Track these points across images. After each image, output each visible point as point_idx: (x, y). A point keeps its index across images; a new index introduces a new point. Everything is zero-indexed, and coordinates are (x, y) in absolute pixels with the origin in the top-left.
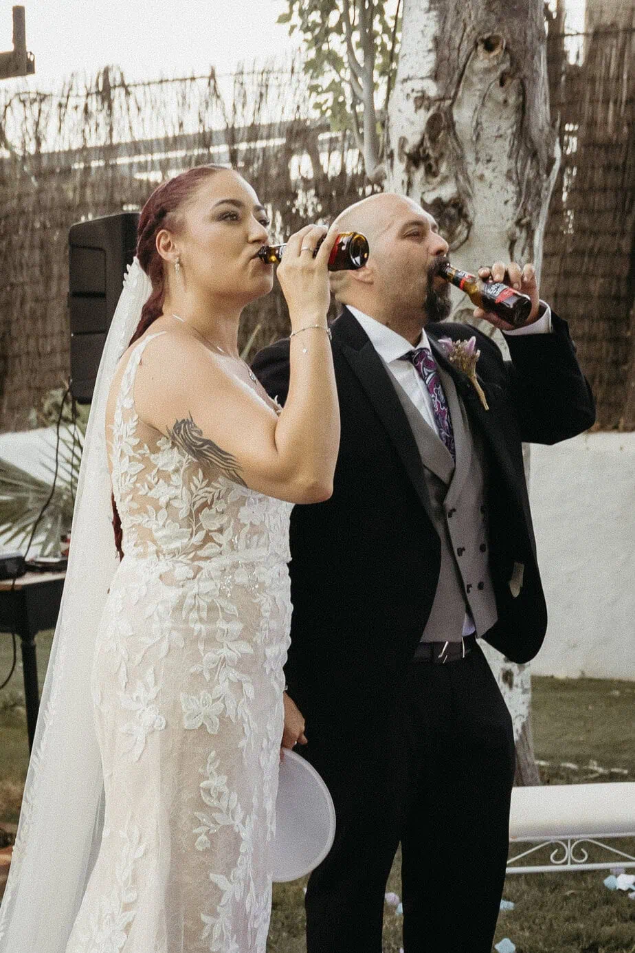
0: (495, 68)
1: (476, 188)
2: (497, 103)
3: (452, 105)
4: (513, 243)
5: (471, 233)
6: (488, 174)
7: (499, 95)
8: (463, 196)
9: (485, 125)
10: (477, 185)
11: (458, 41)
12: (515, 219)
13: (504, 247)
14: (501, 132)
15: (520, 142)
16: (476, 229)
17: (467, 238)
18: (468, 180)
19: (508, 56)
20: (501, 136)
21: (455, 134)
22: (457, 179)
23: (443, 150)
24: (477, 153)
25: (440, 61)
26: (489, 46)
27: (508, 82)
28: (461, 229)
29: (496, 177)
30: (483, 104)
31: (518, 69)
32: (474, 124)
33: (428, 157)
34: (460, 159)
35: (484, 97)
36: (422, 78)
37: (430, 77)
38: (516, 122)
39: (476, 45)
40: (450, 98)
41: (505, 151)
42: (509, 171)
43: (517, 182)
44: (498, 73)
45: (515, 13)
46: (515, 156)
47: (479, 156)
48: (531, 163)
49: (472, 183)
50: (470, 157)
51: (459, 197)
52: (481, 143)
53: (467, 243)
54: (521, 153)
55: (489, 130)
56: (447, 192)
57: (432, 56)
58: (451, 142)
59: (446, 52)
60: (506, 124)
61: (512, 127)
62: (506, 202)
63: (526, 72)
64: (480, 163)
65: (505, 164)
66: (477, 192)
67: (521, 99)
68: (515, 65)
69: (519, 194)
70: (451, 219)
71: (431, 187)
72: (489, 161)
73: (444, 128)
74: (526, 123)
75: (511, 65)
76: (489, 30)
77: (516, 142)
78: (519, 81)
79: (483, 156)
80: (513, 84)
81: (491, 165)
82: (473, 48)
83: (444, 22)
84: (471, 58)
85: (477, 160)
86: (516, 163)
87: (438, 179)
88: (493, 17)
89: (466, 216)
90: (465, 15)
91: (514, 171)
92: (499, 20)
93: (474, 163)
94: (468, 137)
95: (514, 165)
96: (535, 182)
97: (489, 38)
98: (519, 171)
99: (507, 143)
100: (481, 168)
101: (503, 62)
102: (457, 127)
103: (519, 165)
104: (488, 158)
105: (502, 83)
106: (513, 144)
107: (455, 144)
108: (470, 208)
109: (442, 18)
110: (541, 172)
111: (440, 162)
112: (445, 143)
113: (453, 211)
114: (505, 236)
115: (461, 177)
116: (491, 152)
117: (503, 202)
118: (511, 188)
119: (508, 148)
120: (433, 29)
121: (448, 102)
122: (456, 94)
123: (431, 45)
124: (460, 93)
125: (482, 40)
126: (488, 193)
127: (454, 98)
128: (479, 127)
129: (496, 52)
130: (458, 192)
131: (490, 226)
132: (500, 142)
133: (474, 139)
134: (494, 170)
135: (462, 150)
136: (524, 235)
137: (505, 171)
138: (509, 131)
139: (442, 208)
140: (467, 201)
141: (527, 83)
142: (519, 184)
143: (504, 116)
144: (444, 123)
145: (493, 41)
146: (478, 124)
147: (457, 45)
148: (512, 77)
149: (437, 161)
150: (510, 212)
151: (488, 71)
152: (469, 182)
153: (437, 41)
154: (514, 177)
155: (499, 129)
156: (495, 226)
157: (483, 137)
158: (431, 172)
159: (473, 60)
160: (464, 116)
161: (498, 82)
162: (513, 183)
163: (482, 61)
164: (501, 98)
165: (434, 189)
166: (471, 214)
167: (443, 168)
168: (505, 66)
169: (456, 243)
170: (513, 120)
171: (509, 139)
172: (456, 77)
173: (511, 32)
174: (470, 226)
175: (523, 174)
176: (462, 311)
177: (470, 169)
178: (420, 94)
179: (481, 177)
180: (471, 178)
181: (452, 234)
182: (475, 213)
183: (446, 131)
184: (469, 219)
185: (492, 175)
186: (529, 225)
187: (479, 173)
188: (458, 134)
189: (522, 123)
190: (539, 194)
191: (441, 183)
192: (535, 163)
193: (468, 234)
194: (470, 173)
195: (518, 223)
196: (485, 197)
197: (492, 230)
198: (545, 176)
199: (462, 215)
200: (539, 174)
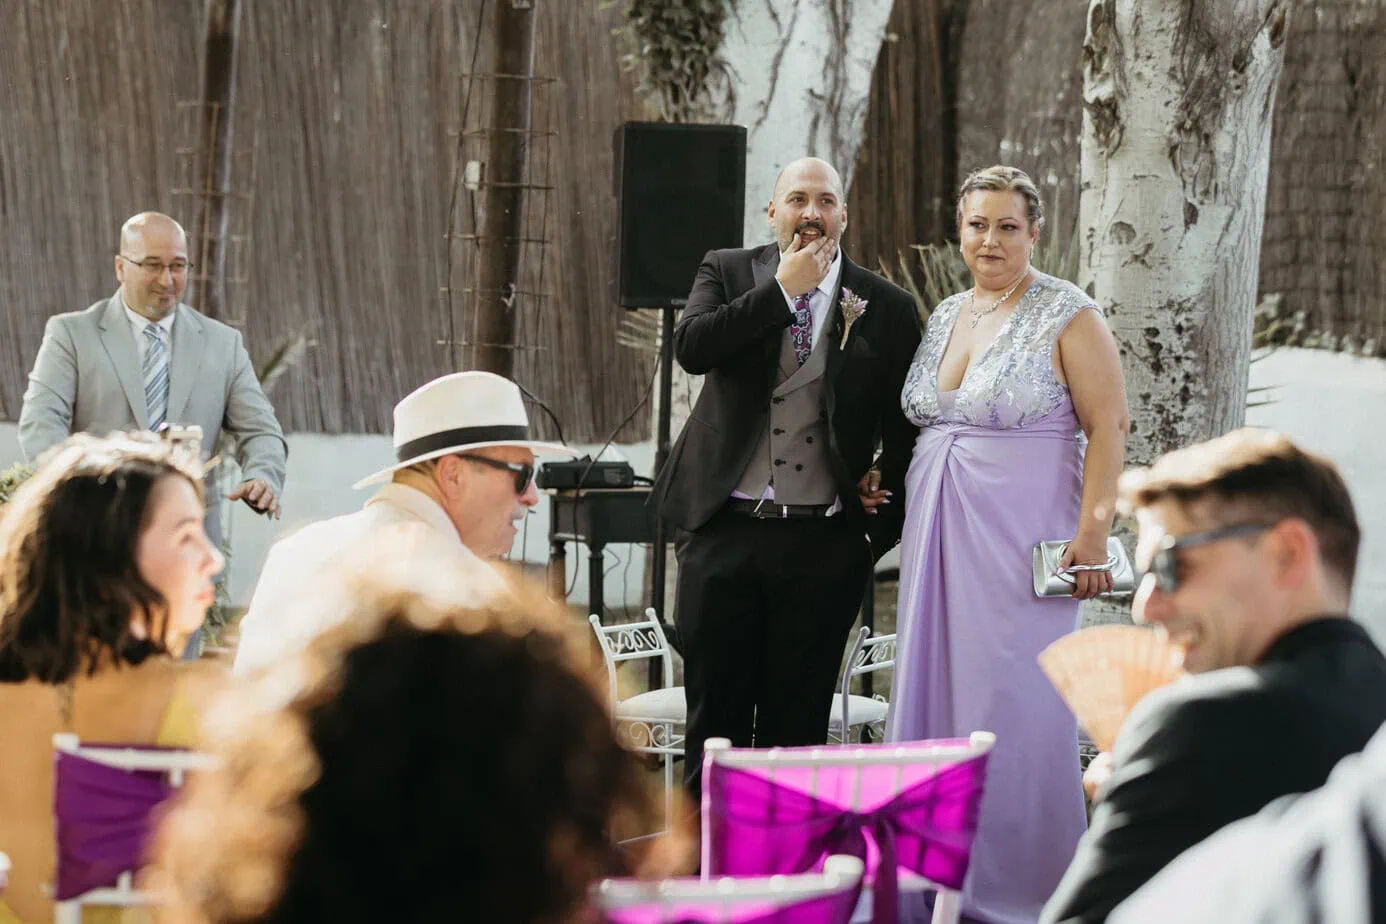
1: (1133, 86)
4: (1173, 149)
5: (1124, 136)
6: (1147, 72)
8: (1118, 96)
10: (1134, 83)
12: (1177, 123)
13: (1162, 153)
14: (1164, 26)
15: (1187, 35)
16: (1127, 134)
17: (1119, 144)
18: (1124, 79)
20: (1162, 30)
21: (1115, 27)
22: (1114, 77)
23: (1105, 44)
24: (1136, 49)
28: (1115, 133)
29: (1155, 76)
32: (1134, 16)
33: (1092, 52)
34: (1119, 55)
38: (1182, 14)
41: (1167, 47)
42: (1173, 69)
43: (1182, 80)
46: (1180, 52)
47: (1139, 51)
48: (1207, 59)
49: (1129, 81)
50: (1129, 53)
51: (1114, 97)
52: (1140, 38)
53: (1121, 147)
54: (1190, 48)
55: (1150, 24)
56: (1105, 91)
58: (1111, 36)
60: (1170, 17)
61: (1176, 19)
62: (1167, 104)
64: (1139, 60)
65: (1168, 61)
66: (1131, 92)
69: (1185, 93)
70: (1107, 120)
71: (1095, 85)
72: (1149, 58)
73: (1104, 21)
74: (1197, 15)
77: (1181, 36)
79: (1143, 52)
81: (1151, 62)
85: (1137, 56)
86: (1182, 59)
87: (1100, 76)
89: (1119, 118)
91: (1178, 69)
93: (1133, 59)
94: (1127, 32)
95: (1179, 62)
96: (1210, 80)
99: (1170, 37)
100: (1140, 66)
102: (1117, 20)
103: (1186, 62)
104: (1148, 54)
106: (1177, 40)
107: (1115, 37)
108: (1122, 112)
110: (1220, 69)
111: (1104, 57)
112: (1106, 37)
113: (1108, 112)
114: (1163, 141)
115: (1118, 76)
116: (1151, 49)
117: (1163, 103)
119: (1171, 44)
126: (1145, 92)
128: (1139, 20)
130: (1114, 92)
131: (1145, 130)
132: (1162, 37)
133: (1133, 33)
134: (1154, 67)
135: (1121, 45)
136: (1193, 139)
137: (1167, 67)
138: (1173, 25)
139: (1101, 108)
140: (1121, 102)
142: (1186, 83)
143: (1165, 9)
144: (1104, 14)
146: (1137, 17)
149: (1101, 59)
150: (1171, 114)
152: (1125, 81)
154: (1179, 75)
155: (1161, 22)
156: (1151, 130)
157: (1144, 29)
158: (1095, 69)
160: (1125, 8)
162: (1177, 82)
165: (1096, 87)
166: (1123, 116)
167: (1106, 65)
169: (1111, 148)
170: (1177, 13)
171: (1172, 32)
174: (1122, 130)
175: (1192, 72)
176: (1116, 225)
177: (1129, 65)
179: (1139, 75)
180: (1128, 75)
181: (1107, 135)
182: (1128, 116)
183: (1106, 24)
184: (1121, 122)
185: (1152, 73)
186: (1196, 128)
187: (1136, 72)
188: (1117, 26)
189: (1190, 16)
190: (1215, 93)
191: (1102, 80)
192: (1212, 59)
193: (1121, 138)
194: (1126, 71)
195: (1180, 127)
196: (1142, 98)
197: (1148, 134)
198: (1232, 72)
199: (1115, 117)
200: (1216, 72)
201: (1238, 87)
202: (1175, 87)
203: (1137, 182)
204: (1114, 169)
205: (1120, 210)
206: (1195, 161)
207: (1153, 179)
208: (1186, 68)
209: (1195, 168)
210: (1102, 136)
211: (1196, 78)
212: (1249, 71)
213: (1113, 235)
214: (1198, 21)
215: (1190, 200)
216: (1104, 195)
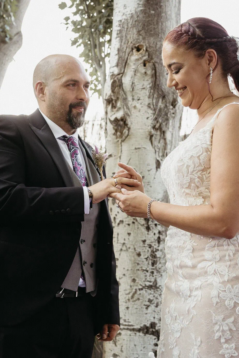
0: (141, 58)
1: (132, 112)
2: (141, 74)
3: (122, 76)
4: (151, 137)
5: (130, 132)
6: (138, 106)
7: (142, 70)
8: (126, 116)
9: (136, 84)
10: (133, 110)
11: (125, 48)
12: (152, 125)
13: (146, 138)
14: (144, 87)
15: (154, 90)
16: (131, 131)
17: (128, 135)
18: (128, 108)
19: (147, 53)
20: (144, 88)
21: (123, 88)
22: (124, 108)
23: (118, 96)
26: (138, 49)
27: (147, 65)
28: (126, 131)
29: (142, 107)
30: (135, 74)
31: (152, 59)
32: (131, 83)
33: (112, 100)
34: (125, 99)
35: (136, 71)
36: (113, 67)
38: (152, 82)
39: (133, 49)
40: (121, 74)
41: (146, 95)
42: (149, 104)
43: (153, 109)
44: (142, 61)
45: (151, 35)
46: (152, 97)
47: (134, 97)
48: (162, 100)
49: (130, 110)
50: (130, 98)
51: (124, 117)
52: (135, 91)
53: (129, 137)
54: (155, 96)
55: (138, 86)
56: (119, 115)
57: (117, 57)
58: (121, 92)
60: (147, 83)
61: (150, 84)
62: (147, 118)
63: (155, 59)
64: (134, 101)
65: (147, 101)
66: (132, 113)
67: (154, 71)
68: (150, 57)
69: (155, 114)
70: (121, 126)
72: (139, 100)
73: (118, 86)
74: (158, 83)
75: (148, 57)
76: (139, 43)
77: (152, 91)
78: (152, 64)
79: (136, 98)
80: (150, 65)
81: (140, 101)
82: (131, 51)
83: (122, 42)
84: (130, 55)
85: (133, 99)
86: (153, 100)
87: (116, 109)
88: (141, 37)
89: (127, 125)
90: (129, 37)
91: (151, 104)
92: (144, 39)
93: (132, 101)
94: (128, 90)
95: (151, 101)
96: (164, 109)
97: (138, 46)
98: (154, 104)
99: (148, 91)
100: (135, 103)
101: (144, 56)
102: (124, 85)
103: (154, 101)
104: (138, 98)
105: (145, 65)
106: (151, 92)
107: (123, 93)
108: (129, 122)
110: (168, 105)
112: (118, 92)
113: (121, 123)
114: (147, 133)
116: (139, 96)
117: (146, 118)
118: (150, 112)
119: (148, 94)
120: (118, 46)
122: (124, 71)
123: (117, 53)
124: (126, 71)
125: (135, 47)
126: (138, 114)
127: (123, 73)
128: (134, 84)
129: (141, 52)
130: (124, 114)
131: (139, 129)
132: (144, 91)
133: (131, 90)
134: (141, 104)
135: (126, 95)
136: (158, 133)
137: (147, 104)
138: (148, 86)
139: (117, 121)
140: (128, 118)
141: (157, 65)
142: (155, 110)
143: (146, 80)
144: (118, 84)
145: (140, 47)
146: (133, 83)
147: (125, 50)
148: (149, 62)
149: (116, 102)
150: (150, 122)
151: (137, 60)
152: (129, 110)
153: (119, 50)
154: (152, 107)
155: (143, 85)
156: (142, 129)
157: (136, 88)
158: (114, 107)
159: (131, 56)
160: (127, 81)
161: (142, 65)
162: (152, 109)
163: (135, 56)
164: (143, 71)
165: (114, 114)
167: (119, 104)
168: (145, 58)
169: (124, 137)
170: (150, 81)
171: (148, 89)
172: (124, 64)
173: (149, 43)
174: (129, 129)
175: (157, 105)
177: (130, 103)
178: (112, 74)
179: (135, 107)
180: (130, 108)
181: (121, 132)
182: (132, 123)
184: (129, 126)
185: (140, 106)
186: (160, 128)
187: (133, 106)
189: (155, 82)
190: (167, 115)
191: (118, 111)
192: (164, 101)
193: (128, 133)
194: (129, 106)
195: (154, 127)
196: (137, 116)
197: (141, 131)
203: (137, 150)
204: (125, 147)
207: (143, 149)
209: (159, 145)
210: (118, 133)
211: (159, 108)
214: (158, 85)
215: (158, 158)
216: (120, 158)
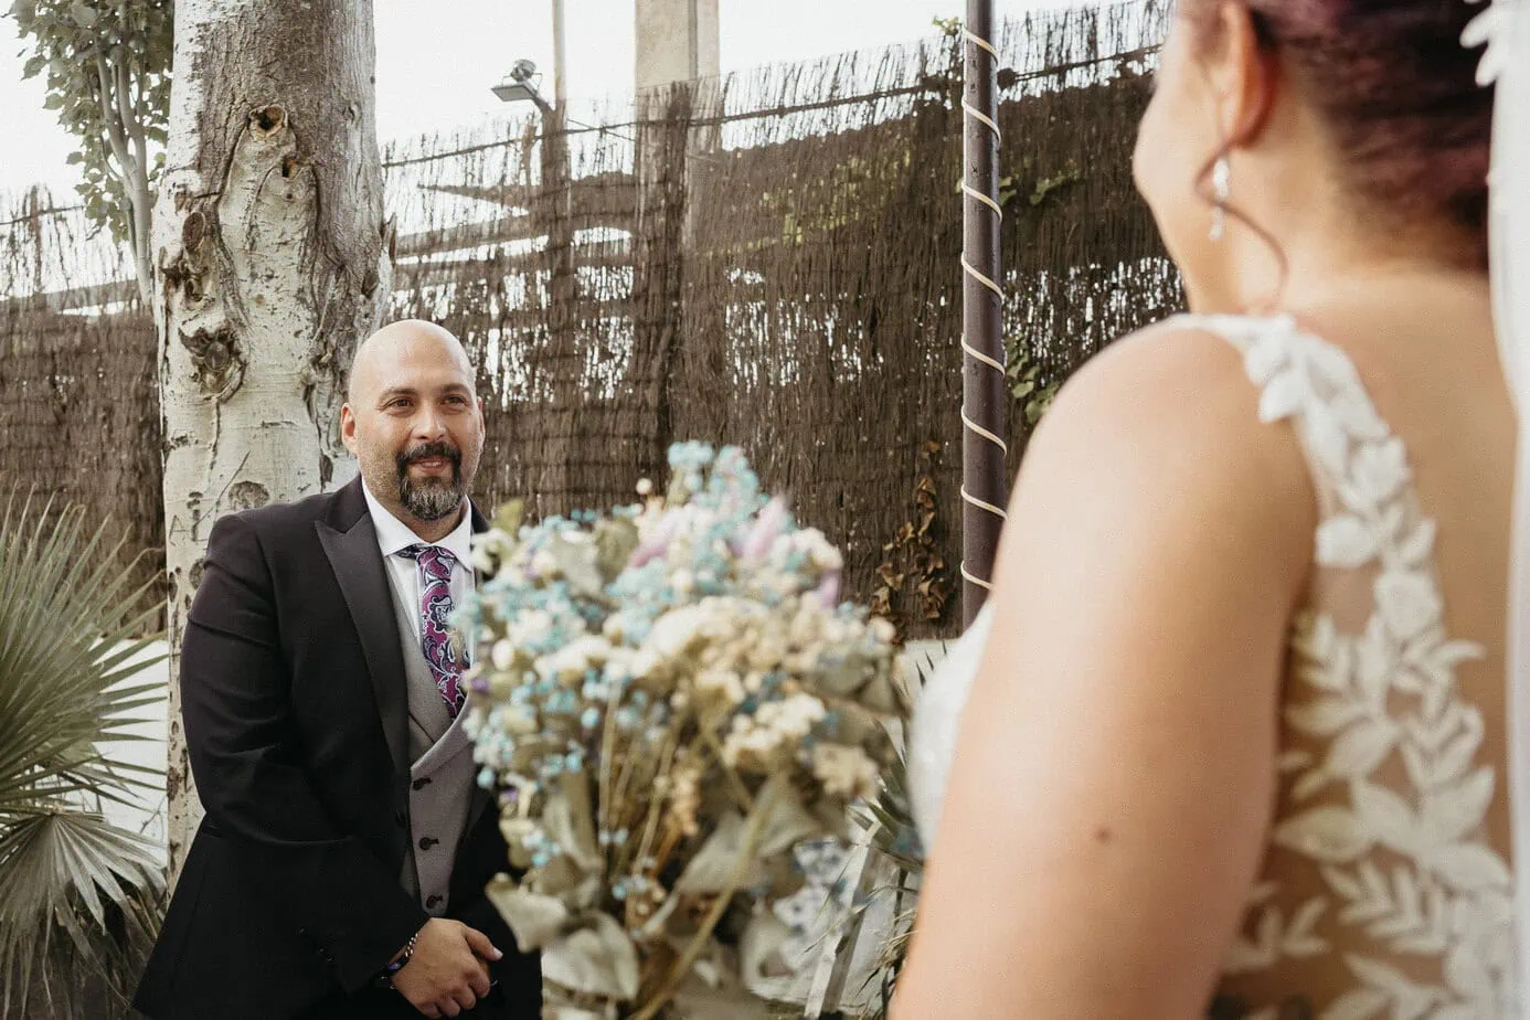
0: (274, 151)
1: (252, 314)
2: (277, 198)
3: (217, 203)
4: (309, 389)
5: (246, 376)
6: (270, 296)
7: (280, 187)
8: (232, 325)
9: (261, 229)
10: (254, 310)
11: (225, 117)
12: (311, 356)
13: (296, 394)
14: (287, 238)
15: (314, 250)
16: (251, 372)
17: (240, 385)
18: (239, 303)
19: (292, 136)
20: (285, 243)
21: (221, 241)
22: (224, 302)
23: (206, 263)
24: (253, 267)
25: (204, 145)
26: (266, 124)
27: (293, 171)
28: (233, 371)
29: (280, 300)
30: (258, 200)
31: (307, 153)
32: (246, 227)
33: (187, 274)
34: (230, 275)
35: (260, 191)
36: (184, 169)
37: (192, 167)
38: (308, 224)
39: (249, 121)
40: (215, 194)
41: (292, 264)
42: (301, 291)
43: (313, 305)
44: (278, 159)
46: (308, 270)
47: (255, 270)
48: (337, 279)
49: (245, 307)
50: (243, 272)
51: (228, 329)
52: (256, 253)
53: (242, 389)
54: (319, 265)
55: (269, 237)
56: (213, 321)
57: (196, 139)
58: (217, 253)
59: (211, 133)
60: (294, 227)
61: (302, 230)
62: (297, 334)
63: (318, 155)
64: (257, 281)
65: (294, 281)
66: (251, 319)
67: (313, 193)
68: (302, 147)
69: (317, 321)
70: (219, 357)
71: (193, 314)
72: (270, 277)
73: (205, 235)
74: (324, 226)
75: (298, 147)
76: (265, 102)
77: (309, 251)
78: (308, 168)
79: (261, 270)
80: (300, 173)
81: (273, 281)
82: (244, 125)
83: (210, 93)
84: (241, 138)
85: (254, 276)
86: (311, 278)
87: (202, 303)
88: (272, 83)
89: (238, 353)
90: (234, 82)
91: (307, 291)
92: (281, 89)
93: (249, 279)
94: (240, 246)
95: (307, 282)
97: (265, 111)
99: (296, 251)
100: (259, 287)
101: (285, 143)
102: (224, 232)
103: (315, 282)
104: (269, 273)
105: (286, 173)
106: (305, 254)
107: (222, 254)
108: (242, 343)
109: (208, 88)
110: (352, 292)
111: (204, 279)
112: (208, 254)
113: (220, 347)
114: (297, 379)
115: (229, 299)
116: (270, 265)
117: (293, 333)
119: (297, 260)
120: (197, 103)
121: (214, 198)
122: (223, 187)
123: (195, 125)
124: (228, 187)
125: (256, 114)
126: (268, 319)
127: (220, 194)
128: (254, 230)
129: (274, 130)
130: (227, 321)
131: (273, 367)
132: (285, 250)
133: (248, 247)
134: (278, 289)
135: (231, 263)
136: (328, 377)
137: (294, 290)
138: (299, 237)
139: (207, 342)
140: (238, 332)
141: (321, 171)
142: (317, 309)
143: (289, 217)
144: (206, 225)
145: (271, 116)
146: (251, 226)
147: (223, 123)
148: (299, 163)
149: (199, 281)
150: (305, 347)
151: (264, 155)
152: (242, 309)
153: (201, 117)
154: (309, 299)
155: (282, 234)
156: (280, 366)
157: (261, 242)
158: (192, 295)
159: (243, 141)
160: (232, 218)
161: (279, 171)
162: (308, 307)
163: (257, 143)
164: (283, 190)
165: (196, 316)
166: (245, 350)
167: (209, 288)
168: (288, 149)
169: (228, 390)
170: (302, 222)
171: (297, 247)
172: (222, 165)
173: (297, 102)
174: (244, 366)
175: (322, 294)
176: (239, 485)
177: (244, 287)
178: (181, 190)
179: (260, 300)
180: (244, 301)
181: (220, 377)
182: (250, 349)
183: (208, 237)
184: (242, 357)
185: (275, 296)
186: (333, 364)
187: (255, 295)
188: (225, 241)
189: (317, 225)
190: (349, 321)
191: (206, 308)
192: (342, 279)
193: (242, 377)
194: (243, 295)
195: (316, 362)
196: (265, 327)
197: (277, 371)
198: (362, 297)
199: (233, 352)
200: (348, 294)
201: (366, 316)
202: (305, 314)
203: (267, 431)
204: (231, 418)
205: (244, 467)
206: (329, 405)
207: (285, 426)
208: (316, 290)
209: (330, 412)
210: (209, 377)
211: (327, 303)
212: (375, 297)
213: (235, 499)
214: (325, 232)
215: (325, 453)
216: (215, 449)
